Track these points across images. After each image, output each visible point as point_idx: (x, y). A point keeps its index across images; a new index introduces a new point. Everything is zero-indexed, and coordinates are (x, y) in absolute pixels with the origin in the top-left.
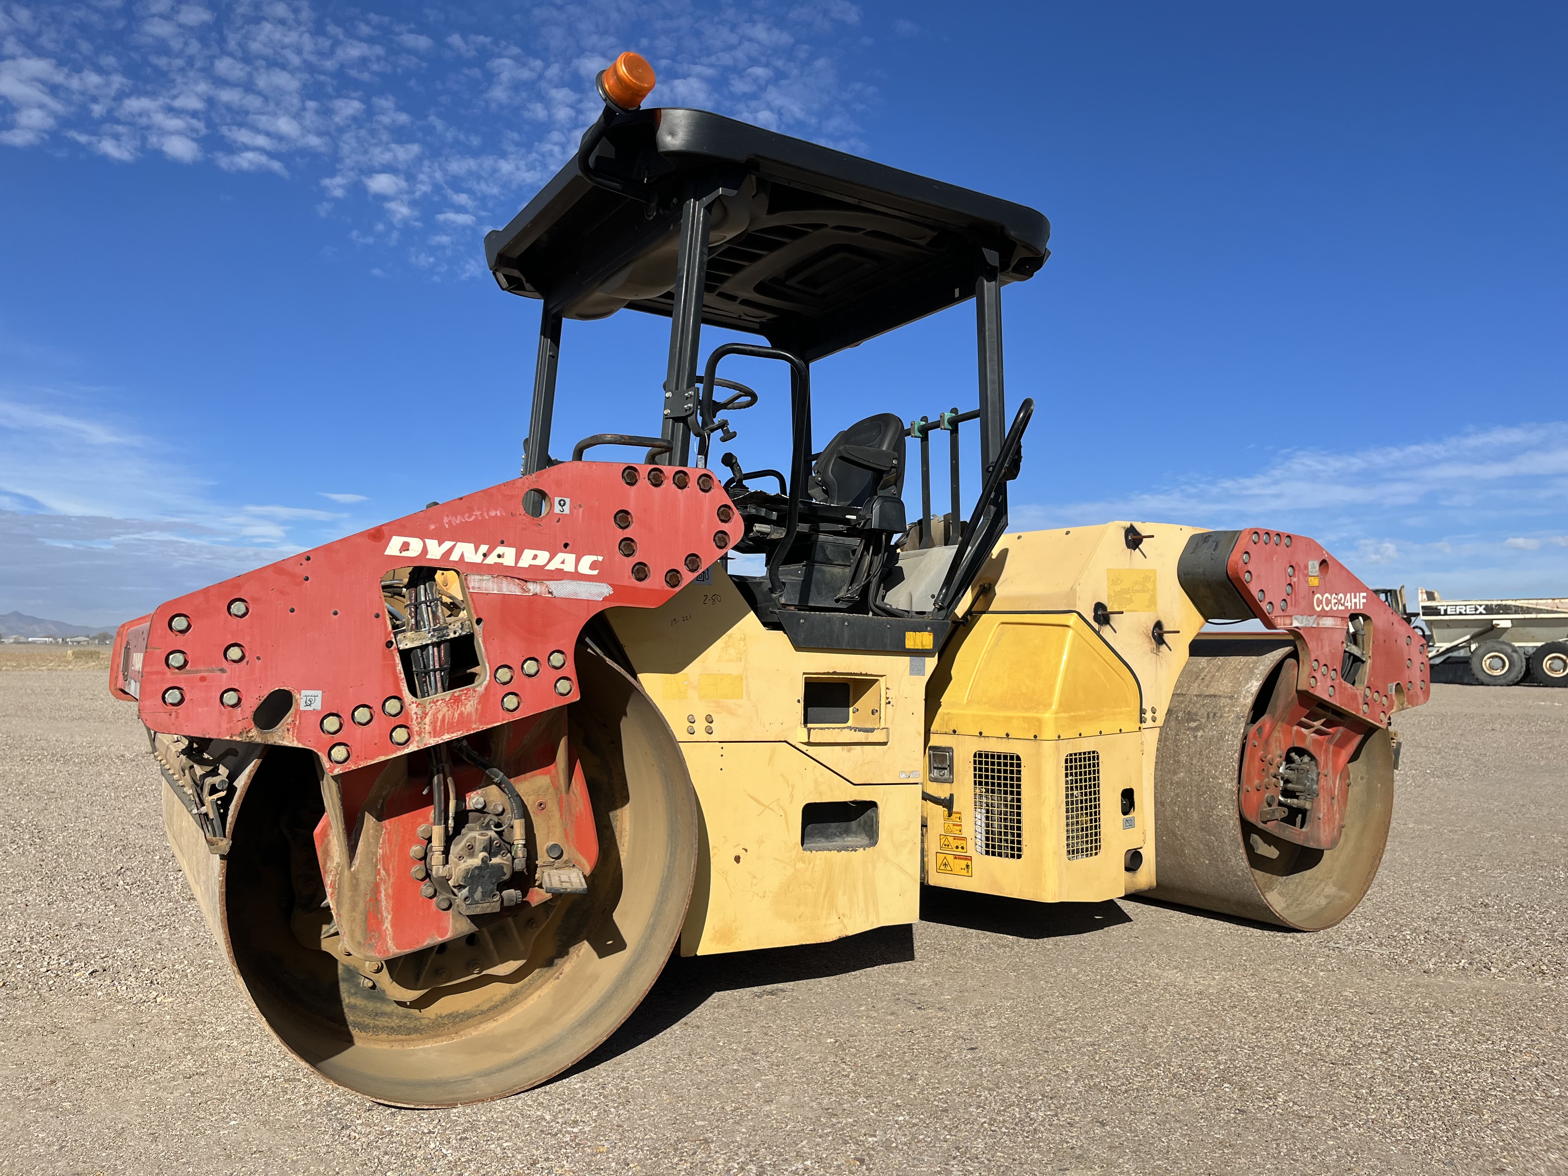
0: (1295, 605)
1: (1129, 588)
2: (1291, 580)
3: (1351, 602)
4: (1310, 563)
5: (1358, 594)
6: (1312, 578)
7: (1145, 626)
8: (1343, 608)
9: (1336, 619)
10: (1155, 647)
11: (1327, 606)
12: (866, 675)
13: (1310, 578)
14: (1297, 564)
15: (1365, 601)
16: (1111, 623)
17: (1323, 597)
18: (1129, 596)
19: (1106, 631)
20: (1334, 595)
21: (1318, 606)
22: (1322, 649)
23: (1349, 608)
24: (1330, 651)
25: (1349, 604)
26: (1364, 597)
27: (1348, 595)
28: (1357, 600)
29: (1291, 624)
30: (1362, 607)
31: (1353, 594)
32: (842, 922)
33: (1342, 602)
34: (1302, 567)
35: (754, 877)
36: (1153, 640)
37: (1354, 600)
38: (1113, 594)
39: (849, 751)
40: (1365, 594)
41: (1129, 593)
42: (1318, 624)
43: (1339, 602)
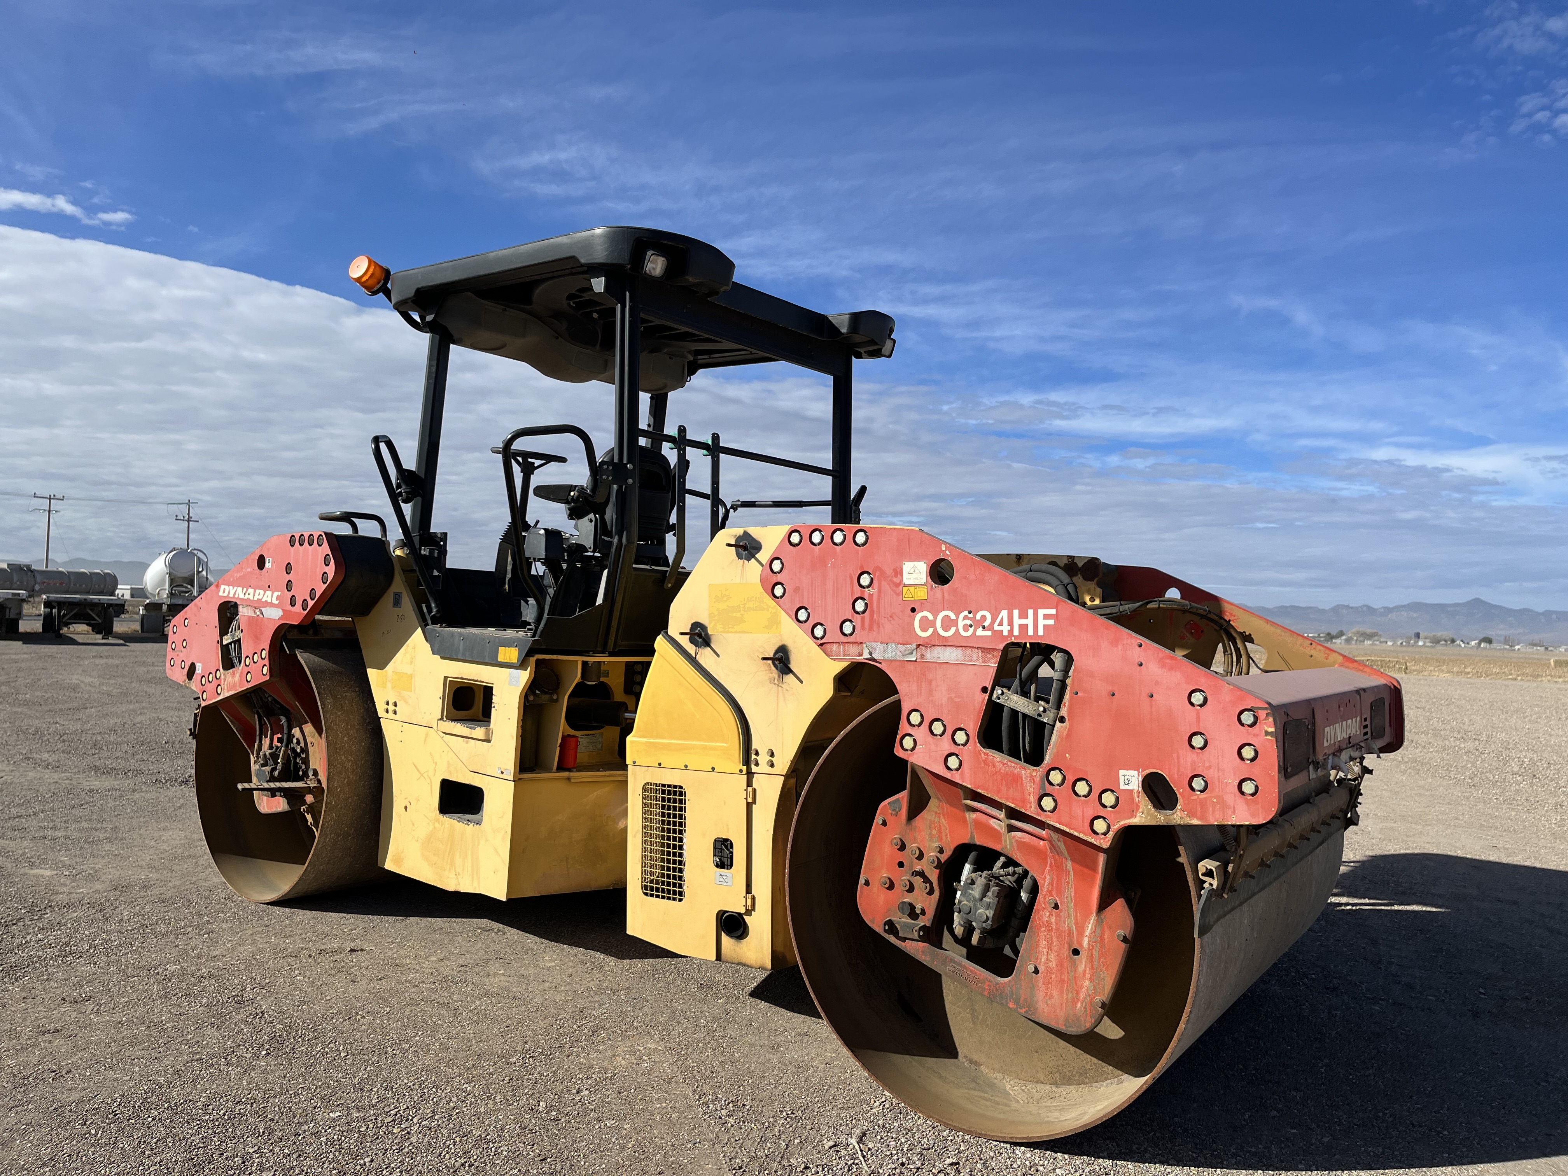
0: (871, 628)
1: (739, 606)
2: (863, 592)
3: (1011, 623)
4: (907, 567)
5: (1030, 612)
6: (912, 589)
7: (761, 650)
8: (989, 633)
9: (969, 651)
10: (776, 676)
11: (946, 628)
12: (481, 681)
13: (905, 589)
14: (878, 568)
15: (1051, 622)
16: (712, 645)
17: (935, 617)
18: (739, 615)
19: (705, 657)
20: (966, 613)
21: (924, 630)
22: (931, 692)
23: (1005, 633)
24: (950, 699)
25: (1005, 629)
26: (1046, 617)
27: (1004, 614)
28: (1029, 621)
29: (861, 655)
30: (1041, 632)
31: (1016, 613)
32: (457, 878)
33: (986, 624)
34: (889, 572)
35: (413, 825)
36: (773, 668)
37: (1017, 621)
38: (716, 613)
39: (467, 743)
40: (1053, 611)
41: (740, 611)
42: (923, 656)
43: (980, 624)
